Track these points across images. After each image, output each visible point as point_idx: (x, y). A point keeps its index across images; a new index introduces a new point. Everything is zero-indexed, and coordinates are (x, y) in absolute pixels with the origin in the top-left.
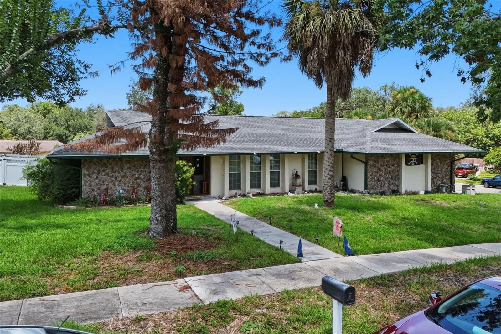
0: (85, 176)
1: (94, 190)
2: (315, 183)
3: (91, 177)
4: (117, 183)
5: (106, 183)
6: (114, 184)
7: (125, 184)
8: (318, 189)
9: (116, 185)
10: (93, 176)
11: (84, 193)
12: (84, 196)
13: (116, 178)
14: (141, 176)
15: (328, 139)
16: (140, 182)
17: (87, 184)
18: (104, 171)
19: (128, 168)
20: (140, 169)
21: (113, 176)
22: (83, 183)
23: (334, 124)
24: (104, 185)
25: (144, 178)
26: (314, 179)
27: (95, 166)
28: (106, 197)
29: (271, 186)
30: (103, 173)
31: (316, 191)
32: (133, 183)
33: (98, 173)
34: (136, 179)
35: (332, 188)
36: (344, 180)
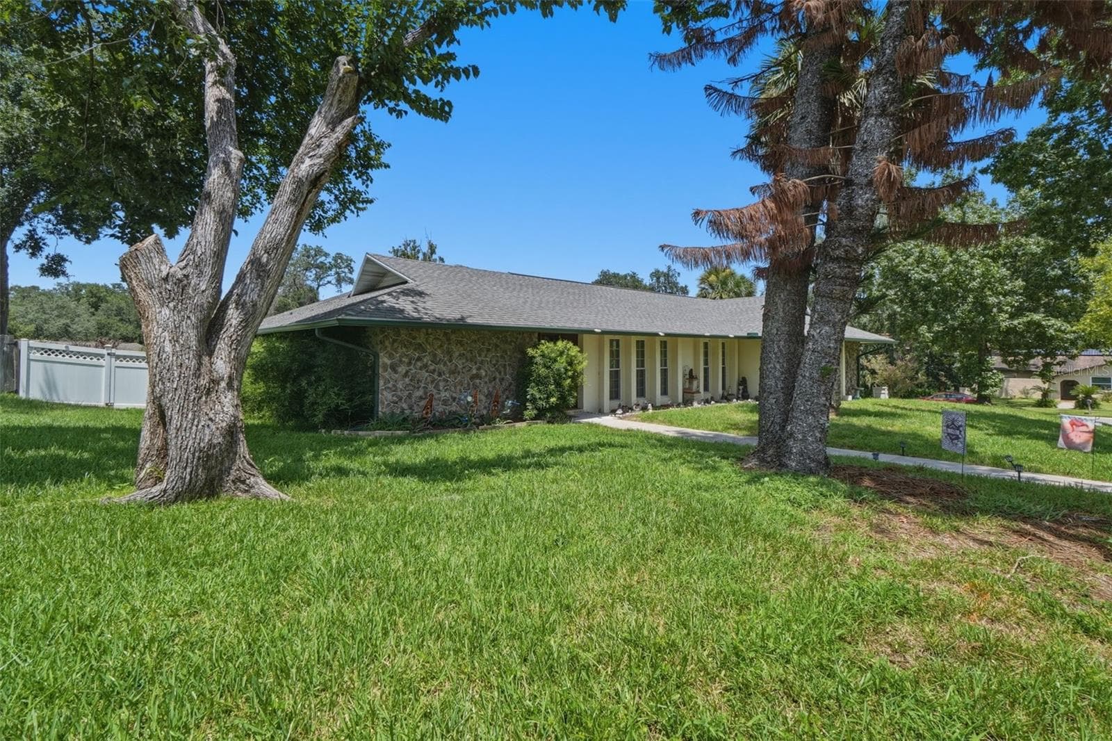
0: (385, 370)
1: (401, 399)
3: (396, 372)
4: (442, 384)
5: (423, 385)
6: (436, 387)
7: (455, 387)
9: (441, 388)
10: (400, 369)
11: (383, 404)
12: (382, 410)
13: (440, 375)
14: (482, 371)
16: (481, 383)
17: (389, 385)
18: (419, 359)
19: (459, 355)
20: (479, 359)
21: (434, 370)
22: (381, 382)
24: (419, 388)
27: (404, 350)
28: (427, 413)
30: (419, 364)
33: (409, 364)
34: (473, 377)
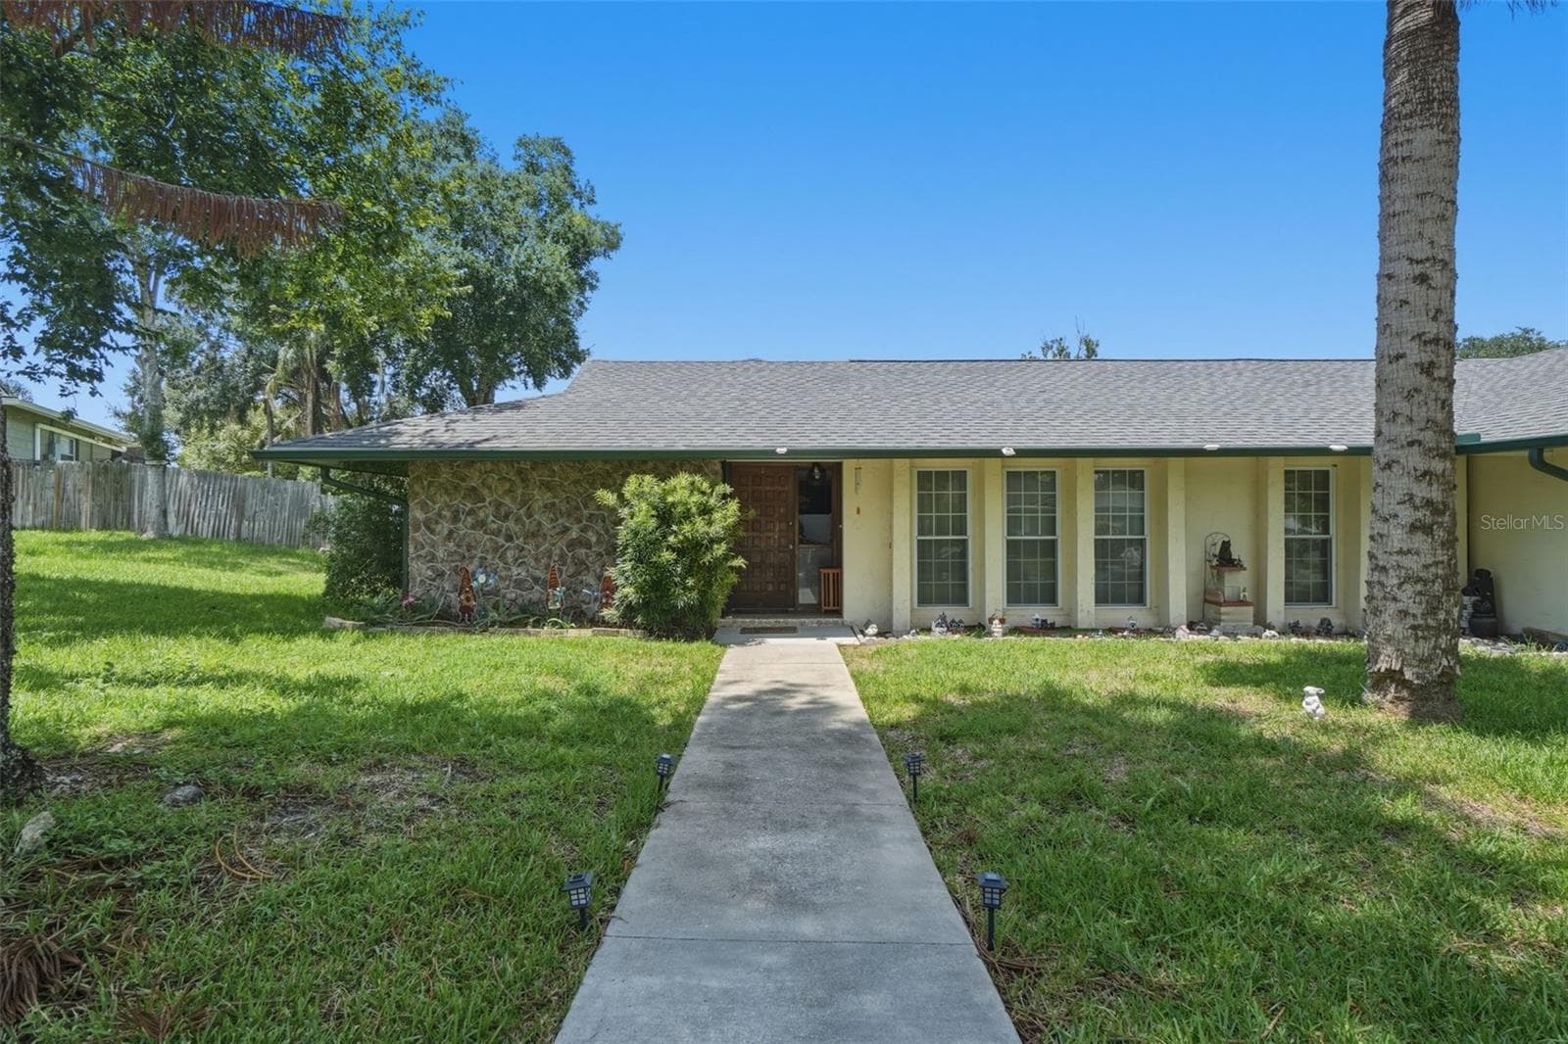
0: (417, 529)
1: (441, 575)
2: (1323, 596)
3: (432, 532)
4: (510, 554)
5: (480, 555)
6: (502, 557)
7: (537, 560)
8: (1337, 621)
9: (510, 560)
10: (439, 528)
11: (414, 579)
12: (414, 589)
13: (509, 538)
14: (590, 534)
15: (1404, 269)
16: (587, 556)
17: (422, 552)
18: (471, 512)
19: (545, 506)
20: (586, 512)
21: (499, 531)
22: (411, 550)
23: (1453, 165)
24: (472, 558)
25: (599, 542)
26: (1313, 578)
27: (447, 497)
29: (1101, 598)
30: (471, 520)
31: (1326, 629)
32: (562, 557)
33: (456, 519)
34: (572, 545)
35: (1438, 587)
36: (1483, 586)
